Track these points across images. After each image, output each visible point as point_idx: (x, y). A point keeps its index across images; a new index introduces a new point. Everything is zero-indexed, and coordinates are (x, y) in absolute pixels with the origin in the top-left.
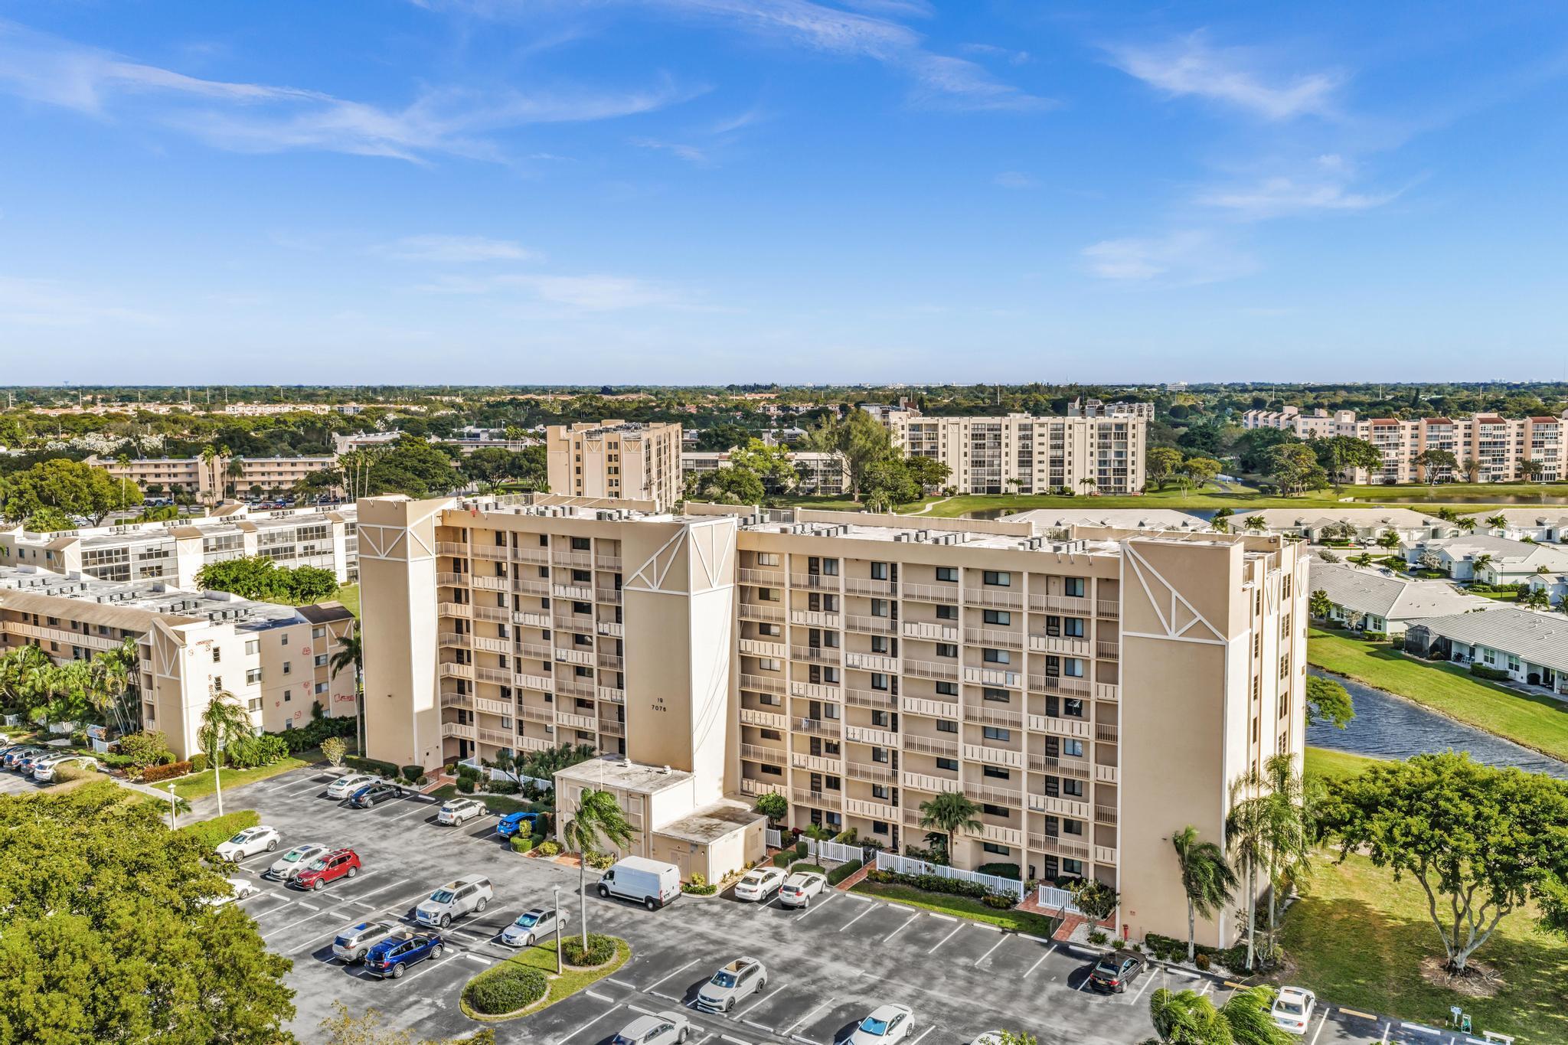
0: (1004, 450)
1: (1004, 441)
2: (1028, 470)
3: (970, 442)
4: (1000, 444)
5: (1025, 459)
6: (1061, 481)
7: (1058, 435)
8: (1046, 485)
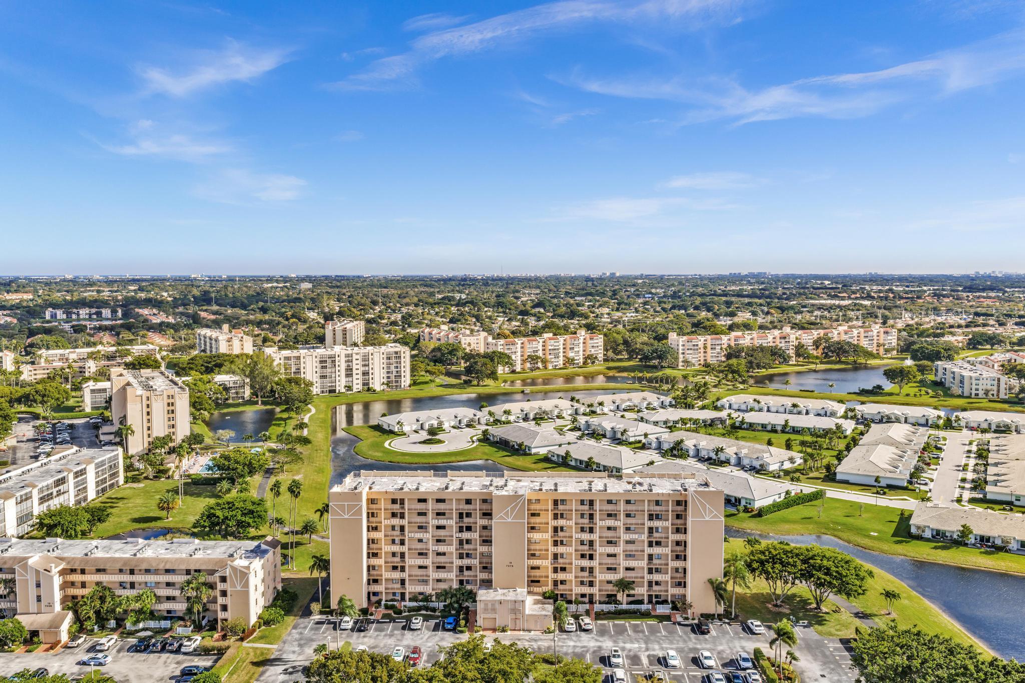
0: (337, 368)
1: (337, 364)
2: (350, 379)
3: (319, 365)
4: (335, 365)
5: (349, 373)
6: (368, 384)
7: (366, 359)
8: (360, 387)
